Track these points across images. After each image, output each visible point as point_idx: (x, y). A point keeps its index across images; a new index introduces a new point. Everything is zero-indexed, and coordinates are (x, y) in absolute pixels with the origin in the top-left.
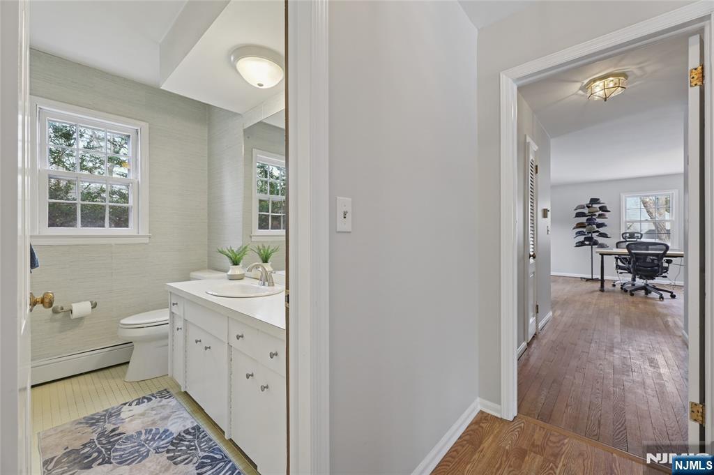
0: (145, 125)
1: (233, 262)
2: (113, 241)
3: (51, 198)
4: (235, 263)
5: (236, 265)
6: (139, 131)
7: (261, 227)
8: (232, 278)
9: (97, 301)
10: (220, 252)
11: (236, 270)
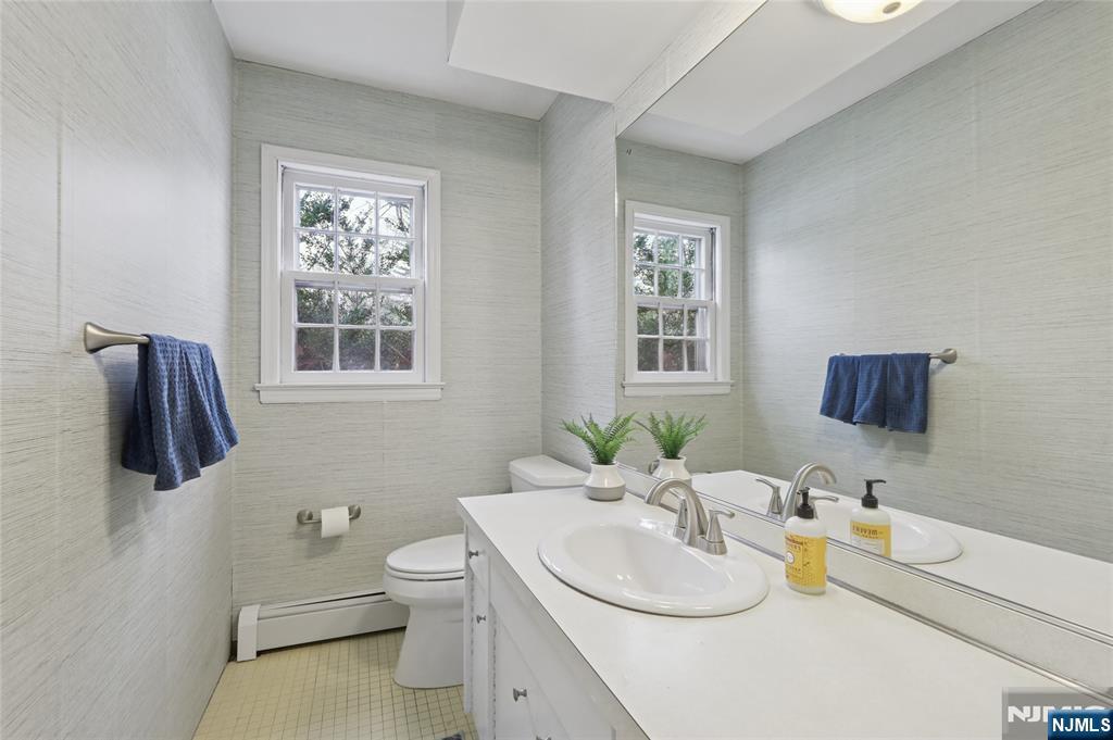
0: (434, 175)
1: (598, 454)
2: (386, 396)
3: (300, 320)
4: (604, 459)
5: (606, 464)
6: (426, 188)
7: (642, 366)
8: (597, 496)
9: (361, 505)
10: (569, 429)
11: (605, 477)
